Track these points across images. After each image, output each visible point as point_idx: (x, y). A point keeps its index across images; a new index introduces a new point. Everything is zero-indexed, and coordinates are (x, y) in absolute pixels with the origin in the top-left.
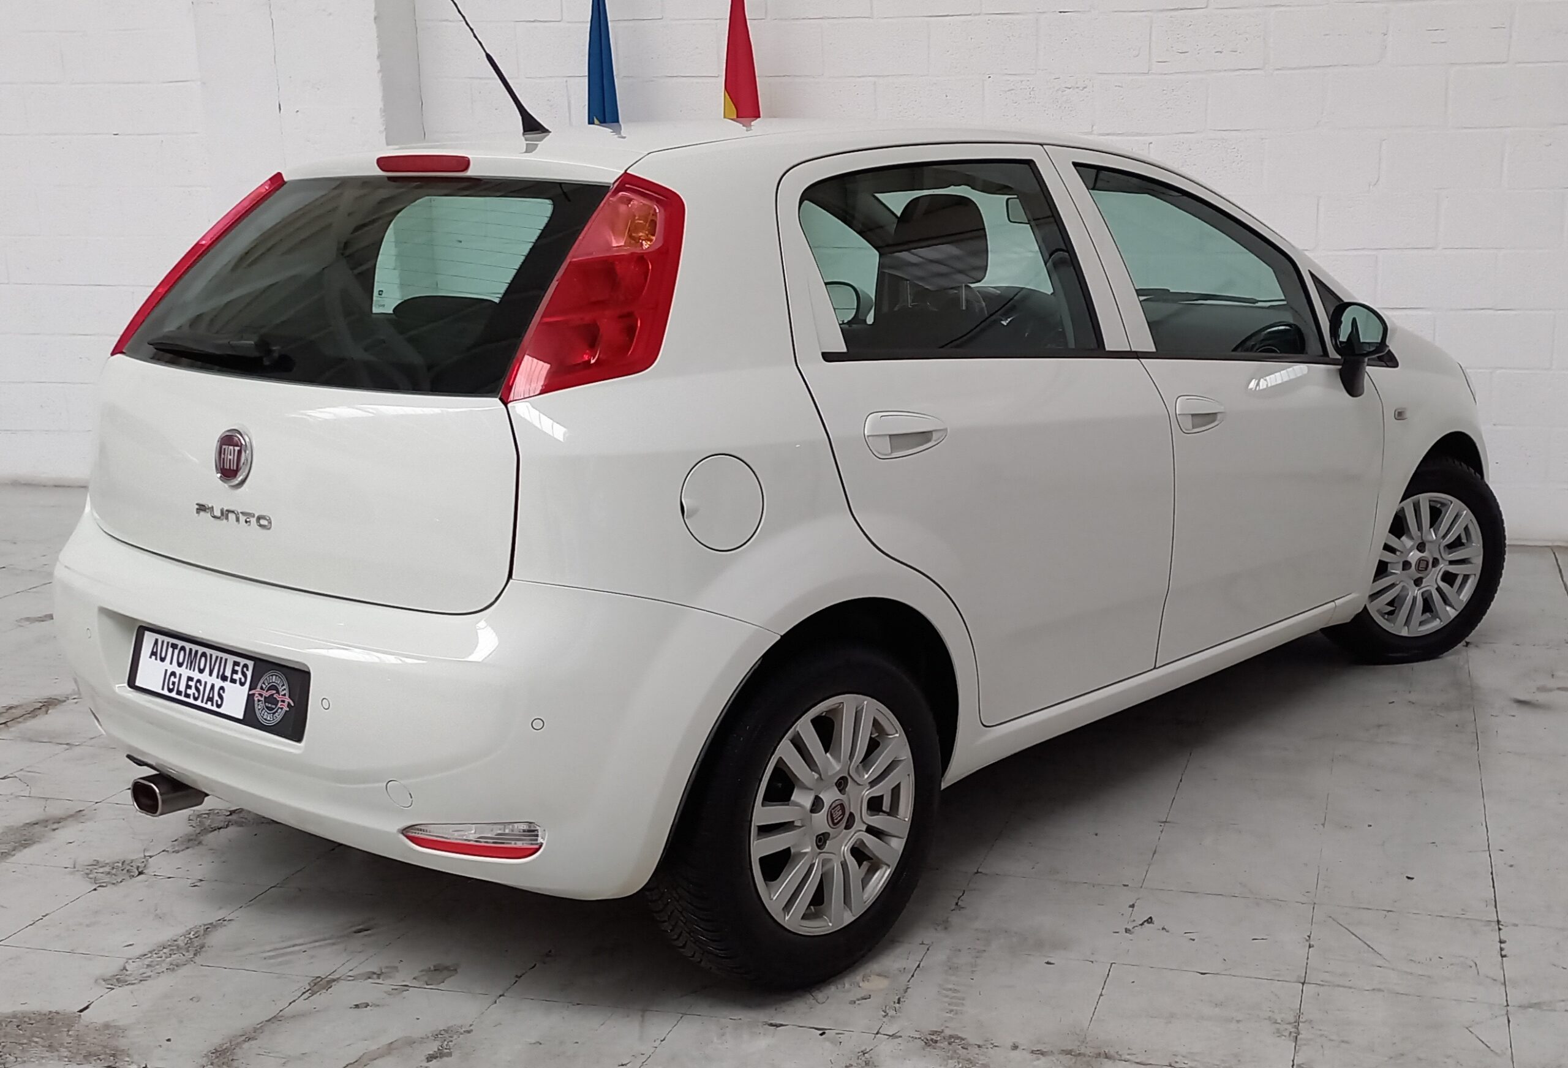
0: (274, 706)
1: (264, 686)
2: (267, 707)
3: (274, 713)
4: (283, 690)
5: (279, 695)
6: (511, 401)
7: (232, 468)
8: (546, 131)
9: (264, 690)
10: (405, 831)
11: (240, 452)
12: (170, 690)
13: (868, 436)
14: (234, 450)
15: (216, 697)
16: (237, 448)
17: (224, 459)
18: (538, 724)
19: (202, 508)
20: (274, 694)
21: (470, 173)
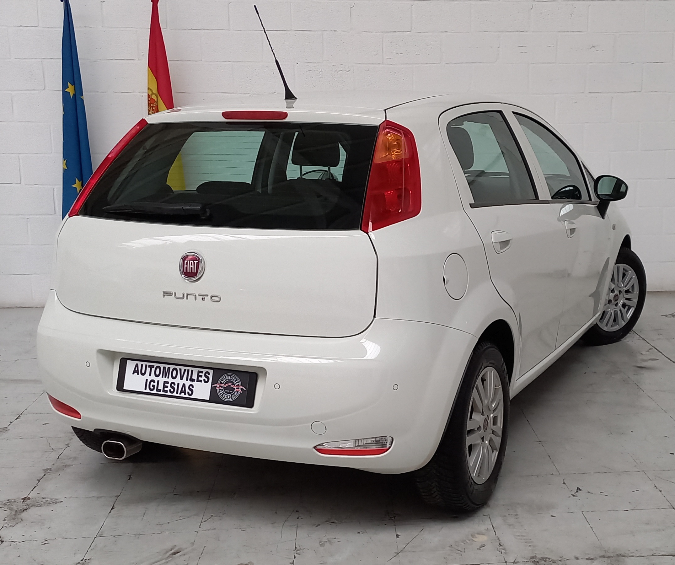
0: (232, 392)
1: (223, 382)
2: (226, 392)
3: (232, 395)
4: (237, 383)
5: (235, 385)
6: (369, 232)
7: (193, 272)
8: (296, 98)
9: (223, 384)
10: (315, 447)
11: (198, 264)
12: (150, 389)
13: (494, 243)
14: (194, 263)
15: (187, 390)
16: (196, 262)
17: (187, 268)
18: (395, 387)
19: (166, 294)
20: (230, 385)
21: (287, 120)
